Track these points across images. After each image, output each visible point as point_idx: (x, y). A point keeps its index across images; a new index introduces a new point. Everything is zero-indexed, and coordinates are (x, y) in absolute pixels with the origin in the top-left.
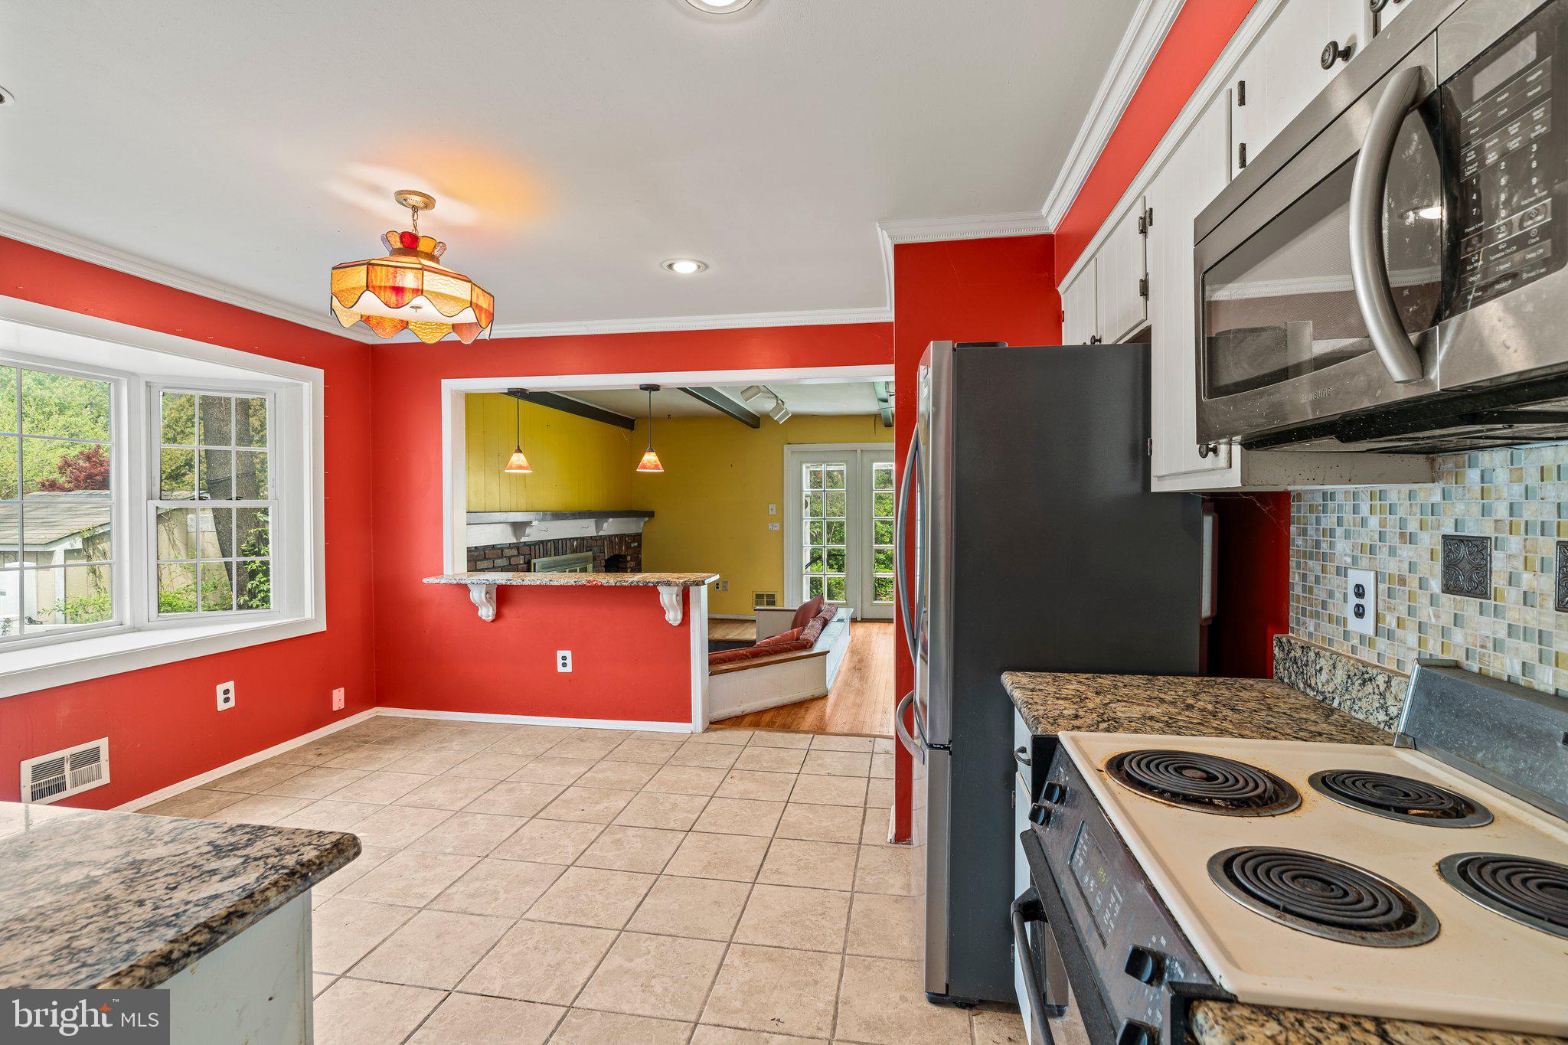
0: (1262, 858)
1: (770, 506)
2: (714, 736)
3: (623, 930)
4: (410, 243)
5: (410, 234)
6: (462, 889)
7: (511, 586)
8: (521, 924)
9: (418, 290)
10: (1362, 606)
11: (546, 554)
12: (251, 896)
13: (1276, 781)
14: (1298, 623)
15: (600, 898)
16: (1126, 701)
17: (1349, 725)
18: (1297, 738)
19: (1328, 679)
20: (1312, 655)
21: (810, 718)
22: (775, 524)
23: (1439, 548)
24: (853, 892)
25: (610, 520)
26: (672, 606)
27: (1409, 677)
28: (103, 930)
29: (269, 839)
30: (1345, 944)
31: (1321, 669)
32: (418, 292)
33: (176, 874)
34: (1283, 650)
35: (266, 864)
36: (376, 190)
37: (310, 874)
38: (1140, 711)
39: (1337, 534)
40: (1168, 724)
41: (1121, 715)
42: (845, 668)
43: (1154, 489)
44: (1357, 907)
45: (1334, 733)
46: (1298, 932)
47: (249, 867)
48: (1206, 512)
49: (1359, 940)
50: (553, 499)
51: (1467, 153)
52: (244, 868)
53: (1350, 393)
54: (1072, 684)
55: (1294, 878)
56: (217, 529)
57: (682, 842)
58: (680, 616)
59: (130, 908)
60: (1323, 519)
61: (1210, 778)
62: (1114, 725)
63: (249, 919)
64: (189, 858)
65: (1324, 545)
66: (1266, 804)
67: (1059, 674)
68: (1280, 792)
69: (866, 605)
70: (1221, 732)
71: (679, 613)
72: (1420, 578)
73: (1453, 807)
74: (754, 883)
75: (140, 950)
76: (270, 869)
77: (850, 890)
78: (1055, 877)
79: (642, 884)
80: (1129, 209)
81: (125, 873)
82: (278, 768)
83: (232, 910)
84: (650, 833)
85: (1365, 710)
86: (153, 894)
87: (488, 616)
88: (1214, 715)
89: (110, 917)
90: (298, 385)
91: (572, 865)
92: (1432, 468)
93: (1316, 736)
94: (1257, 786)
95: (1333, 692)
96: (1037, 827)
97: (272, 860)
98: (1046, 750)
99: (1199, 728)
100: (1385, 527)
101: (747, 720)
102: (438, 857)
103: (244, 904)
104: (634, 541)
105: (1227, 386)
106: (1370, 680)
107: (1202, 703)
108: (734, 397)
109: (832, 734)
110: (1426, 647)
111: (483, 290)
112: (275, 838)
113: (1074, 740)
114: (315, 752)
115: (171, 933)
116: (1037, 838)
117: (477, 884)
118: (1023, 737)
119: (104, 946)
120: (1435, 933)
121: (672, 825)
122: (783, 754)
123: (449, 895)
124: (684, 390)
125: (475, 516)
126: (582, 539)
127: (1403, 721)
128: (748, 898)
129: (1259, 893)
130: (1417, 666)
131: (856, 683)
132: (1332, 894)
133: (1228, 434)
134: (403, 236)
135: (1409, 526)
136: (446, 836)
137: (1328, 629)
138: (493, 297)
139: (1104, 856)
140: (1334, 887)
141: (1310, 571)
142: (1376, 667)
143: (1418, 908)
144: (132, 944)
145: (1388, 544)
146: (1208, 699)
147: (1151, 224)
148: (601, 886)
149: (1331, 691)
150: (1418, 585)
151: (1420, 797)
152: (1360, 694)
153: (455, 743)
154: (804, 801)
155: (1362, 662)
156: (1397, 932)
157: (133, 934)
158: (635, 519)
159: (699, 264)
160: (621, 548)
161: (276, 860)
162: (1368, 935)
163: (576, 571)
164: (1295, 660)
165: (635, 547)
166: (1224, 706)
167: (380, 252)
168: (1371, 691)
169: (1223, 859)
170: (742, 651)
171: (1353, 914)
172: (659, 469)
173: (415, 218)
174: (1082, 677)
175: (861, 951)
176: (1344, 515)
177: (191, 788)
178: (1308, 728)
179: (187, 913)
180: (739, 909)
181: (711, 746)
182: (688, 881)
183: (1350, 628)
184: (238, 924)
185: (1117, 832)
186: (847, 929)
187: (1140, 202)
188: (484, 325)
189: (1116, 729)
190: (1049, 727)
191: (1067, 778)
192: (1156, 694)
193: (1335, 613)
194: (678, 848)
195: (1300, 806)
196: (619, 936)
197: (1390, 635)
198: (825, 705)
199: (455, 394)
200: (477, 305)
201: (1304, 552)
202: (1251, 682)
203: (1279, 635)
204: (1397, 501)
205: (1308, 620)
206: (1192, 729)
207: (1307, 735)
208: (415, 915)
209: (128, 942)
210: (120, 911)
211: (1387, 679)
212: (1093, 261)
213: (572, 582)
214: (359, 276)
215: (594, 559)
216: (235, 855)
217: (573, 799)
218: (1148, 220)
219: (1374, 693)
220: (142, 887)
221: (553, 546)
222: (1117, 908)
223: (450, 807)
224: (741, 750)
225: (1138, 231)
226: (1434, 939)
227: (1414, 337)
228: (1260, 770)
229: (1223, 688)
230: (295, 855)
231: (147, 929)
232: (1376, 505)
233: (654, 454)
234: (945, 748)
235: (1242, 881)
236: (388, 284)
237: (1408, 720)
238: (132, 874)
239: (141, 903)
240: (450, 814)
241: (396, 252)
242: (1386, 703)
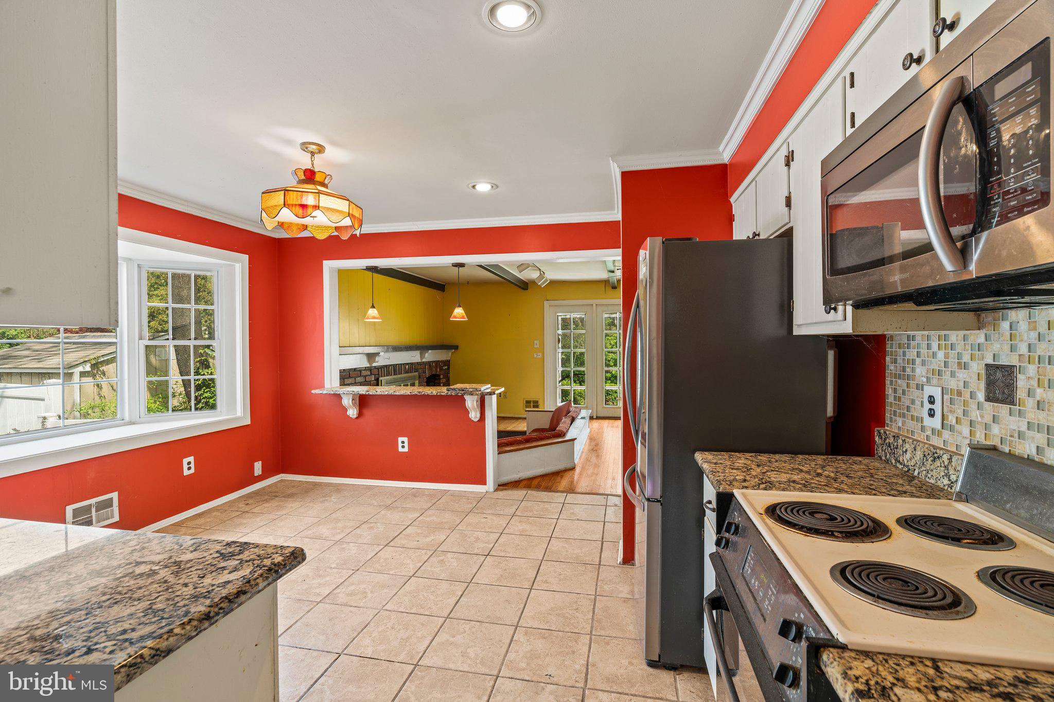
0: (865, 567)
1: (535, 342)
2: (501, 494)
3: (447, 617)
4: (310, 176)
5: (310, 170)
6: (344, 590)
7: (369, 395)
8: (383, 613)
9: (316, 206)
10: (933, 410)
11: (388, 374)
12: (249, 582)
13: (874, 521)
14: (891, 421)
15: (432, 597)
16: (777, 471)
17: (924, 487)
18: (890, 495)
19: (910, 457)
20: (900, 441)
21: (564, 483)
22: (539, 354)
23: (983, 372)
24: (596, 595)
25: (430, 351)
26: (474, 408)
27: (963, 456)
28: (168, 600)
29: (252, 550)
30: (915, 618)
31: (906, 451)
32: (316, 207)
33: (202, 569)
34: (881, 438)
35: (254, 564)
36: (289, 142)
37: (280, 570)
38: (787, 477)
39: (917, 363)
40: (805, 486)
41: (774, 479)
42: (586, 449)
43: (795, 333)
44: (924, 596)
45: (914, 492)
46: (886, 610)
47: (244, 566)
48: (830, 348)
49: (924, 615)
50: (393, 338)
51: (991, 132)
52: (241, 566)
53: (920, 276)
54: (742, 460)
55: (884, 579)
56: (177, 358)
57: (483, 562)
58: (478, 415)
59: (181, 588)
60: (907, 353)
61: (832, 519)
62: (769, 486)
63: (249, 595)
64: (207, 560)
65: (908, 370)
66: (868, 535)
67: (733, 453)
68: (877, 527)
69: (600, 408)
70: (840, 491)
71: (478, 412)
72: (971, 392)
73: (989, 538)
74: (531, 589)
75: (193, 610)
76: (257, 567)
77: (594, 594)
78: (732, 581)
79: (459, 588)
80: (778, 150)
81: (172, 568)
82: (221, 512)
83: (239, 589)
84: (462, 556)
85: (935, 477)
86: (191, 580)
87: (354, 415)
88: (835, 480)
89: (170, 592)
90: (233, 265)
91: (413, 576)
92: (979, 320)
93: (903, 493)
94: (862, 524)
95: (914, 466)
96: (721, 550)
97: (256, 562)
98: (725, 501)
99: (825, 487)
100: (948, 358)
101: (522, 484)
102: (327, 570)
103: (246, 586)
104: (445, 365)
105: (842, 269)
106: (938, 458)
107: (827, 473)
108: (512, 270)
109: (579, 493)
110: (975, 436)
111: (356, 205)
112: (255, 550)
113: (744, 495)
114: (244, 502)
115: (208, 602)
116: (720, 557)
117: (353, 588)
118: (710, 493)
119: (171, 608)
120: (973, 612)
121: (476, 551)
122: (547, 506)
123: (335, 594)
124: (481, 266)
125: (344, 349)
126: (412, 364)
127: (959, 484)
128: (528, 598)
129: (862, 587)
130: (969, 448)
131: (594, 459)
132: (908, 588)
133: (844, 300)
134: (306, 171)
135: (963, 358)
136: (331, 556)
137: (911, 425)
138: (362, 209)
139: (764, 566)
140: (909, 584)
141: (899, 386)
142: (942, 449)
143: (963, 597)
144: (187, 607)
145: (950, 369)
146: (831, 469)
147: (793, 160)
148: (433, 589)
149: (913, 465)
150: (969, 396)
151: (969, 532)
152: (932, 467)
153: (333, 497)
154: (562, 537)
155: (933, 446)
156: (948, 611)
157: (186, 602)
158: (445, 350)
159: (492, 185)
160: (436, 370)
161: (259, 562)
162: (930, 612)
163: (407, 385)
164: (889, 445)
165: (446, 369)
166: (842, 474)
167: (292, 182)
168: (939, 465)
169: (840, 568)
170: (519, 438)
171: (921, 600)
172: (465, 318)
173: (313, 160)
174: (748, 455)
175: (602, 633)
176: (921, 350)
177: (168, 525)
178: (898, 489)
179: (215, 591)
180: (522, 606)
181: (500, 501)
182: (488, 587)
183: (925, 424)
184: (243, 598)
185: (773, 551)
186: (593, 619)
187: (785, 146)
188: (356, 228)
189: (771, 488)
190: (727, 486)
191: (740, 519)
192: (797, 466)
193: (915, 414)
194: (481, 566)
195: (890, 536)
196: (445, 621)
197: (952, 429)
198: (574, 474)
199: (331, 270)
200: (352, 215)
201: (895, 374)
202: (860, 459)
203: (879, 429)
204: (956, 342)
205: (898, 418)
206: (821, 489)
207: (896, 493)
208: (315, 606)
209: (184, 606)
210: (175, 589)
211: (949, 457)
212: (754, 182)
213: (408, 393)
214: (279, 198)
215: (420, 377)
216: (234, 559)
217: (411, 534)
218: (791, 158)
219: (941, 466)
220: (184, 576)
221: (393, 369)
222: (773, 598)
223: (332, 539)
224: (520, 503)
225: (784, 165)
226: (972, 615)
227: (959, 244)
228: (864, 515)
229: (841, 463)
230: (270, 559)
231: (193, 600)
232: (942, 344)
233: (461, 308)
234: (660, 501)
235: (852, 580)
236: (297, 203)
237: (962, 483)
238: (177, 568)
239: (186, 585)
240: (333, 543)
241: (301, 182)
242: (949, 473)
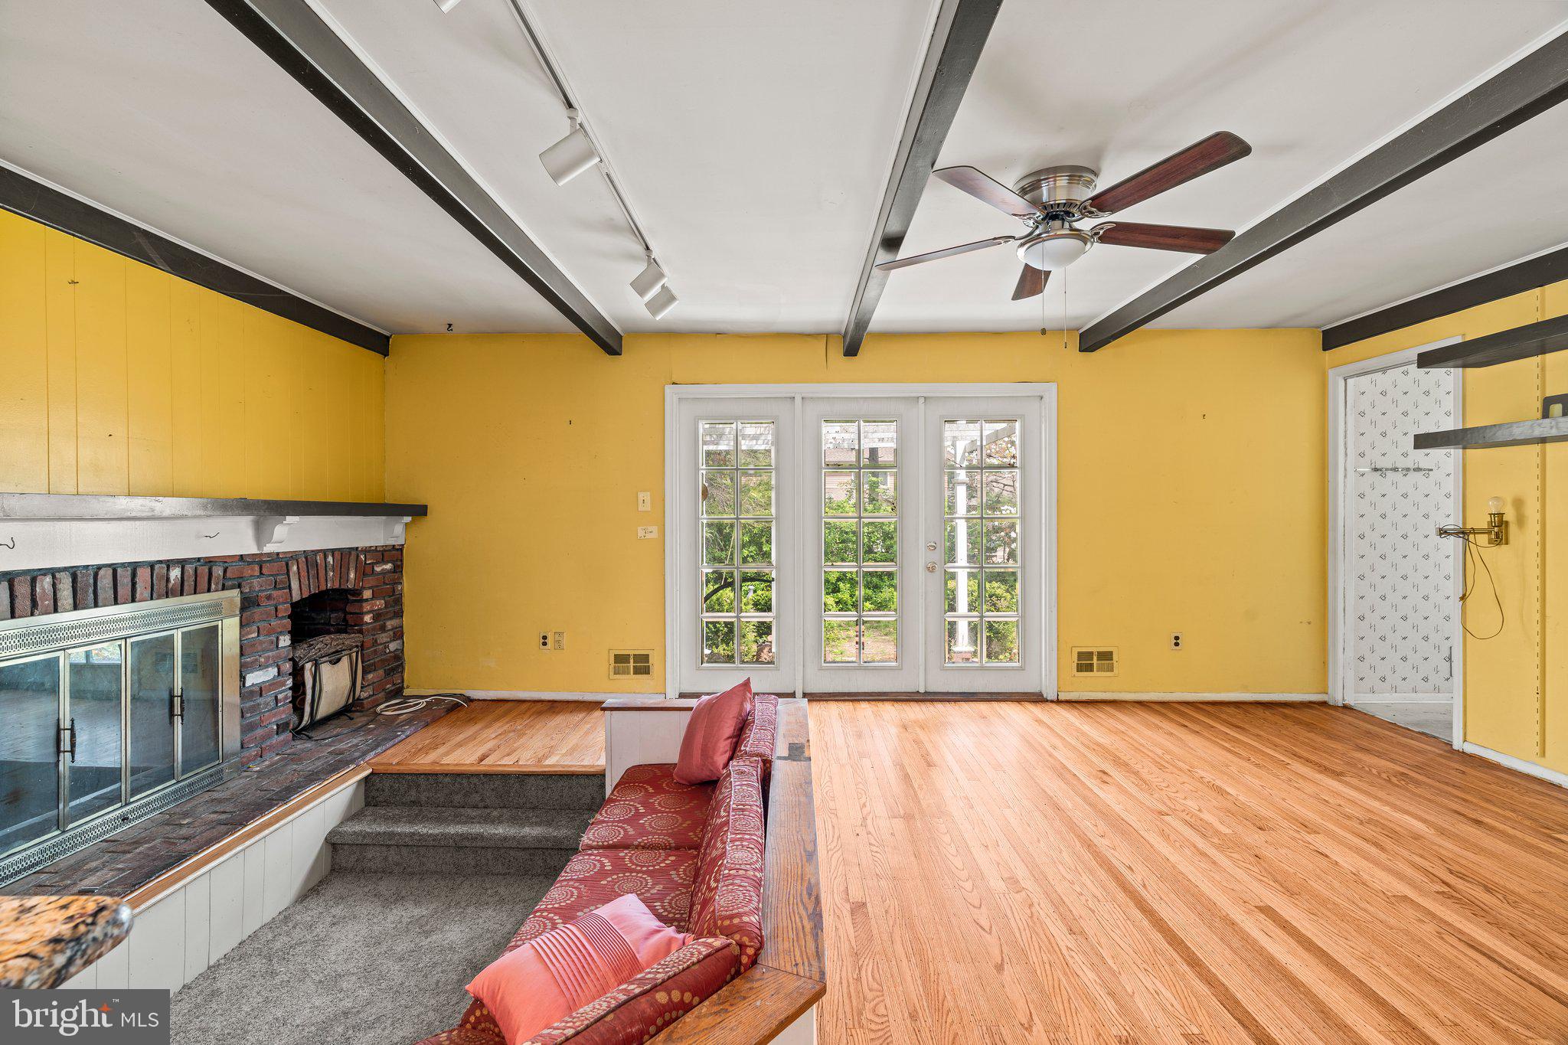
1: (641, 496)
22: (650, 529)
25: (289, 519)
69: (811, 670)
104: (381, 562)
158: (384, 518)
165: (384, 573)
215: (248, 604)
